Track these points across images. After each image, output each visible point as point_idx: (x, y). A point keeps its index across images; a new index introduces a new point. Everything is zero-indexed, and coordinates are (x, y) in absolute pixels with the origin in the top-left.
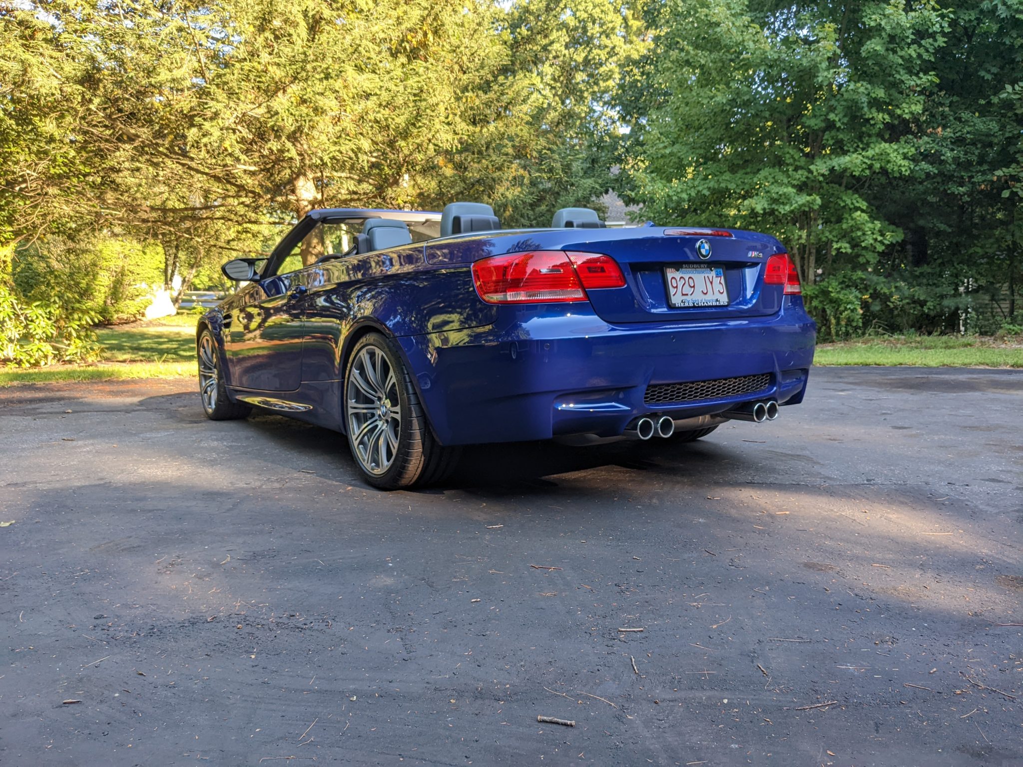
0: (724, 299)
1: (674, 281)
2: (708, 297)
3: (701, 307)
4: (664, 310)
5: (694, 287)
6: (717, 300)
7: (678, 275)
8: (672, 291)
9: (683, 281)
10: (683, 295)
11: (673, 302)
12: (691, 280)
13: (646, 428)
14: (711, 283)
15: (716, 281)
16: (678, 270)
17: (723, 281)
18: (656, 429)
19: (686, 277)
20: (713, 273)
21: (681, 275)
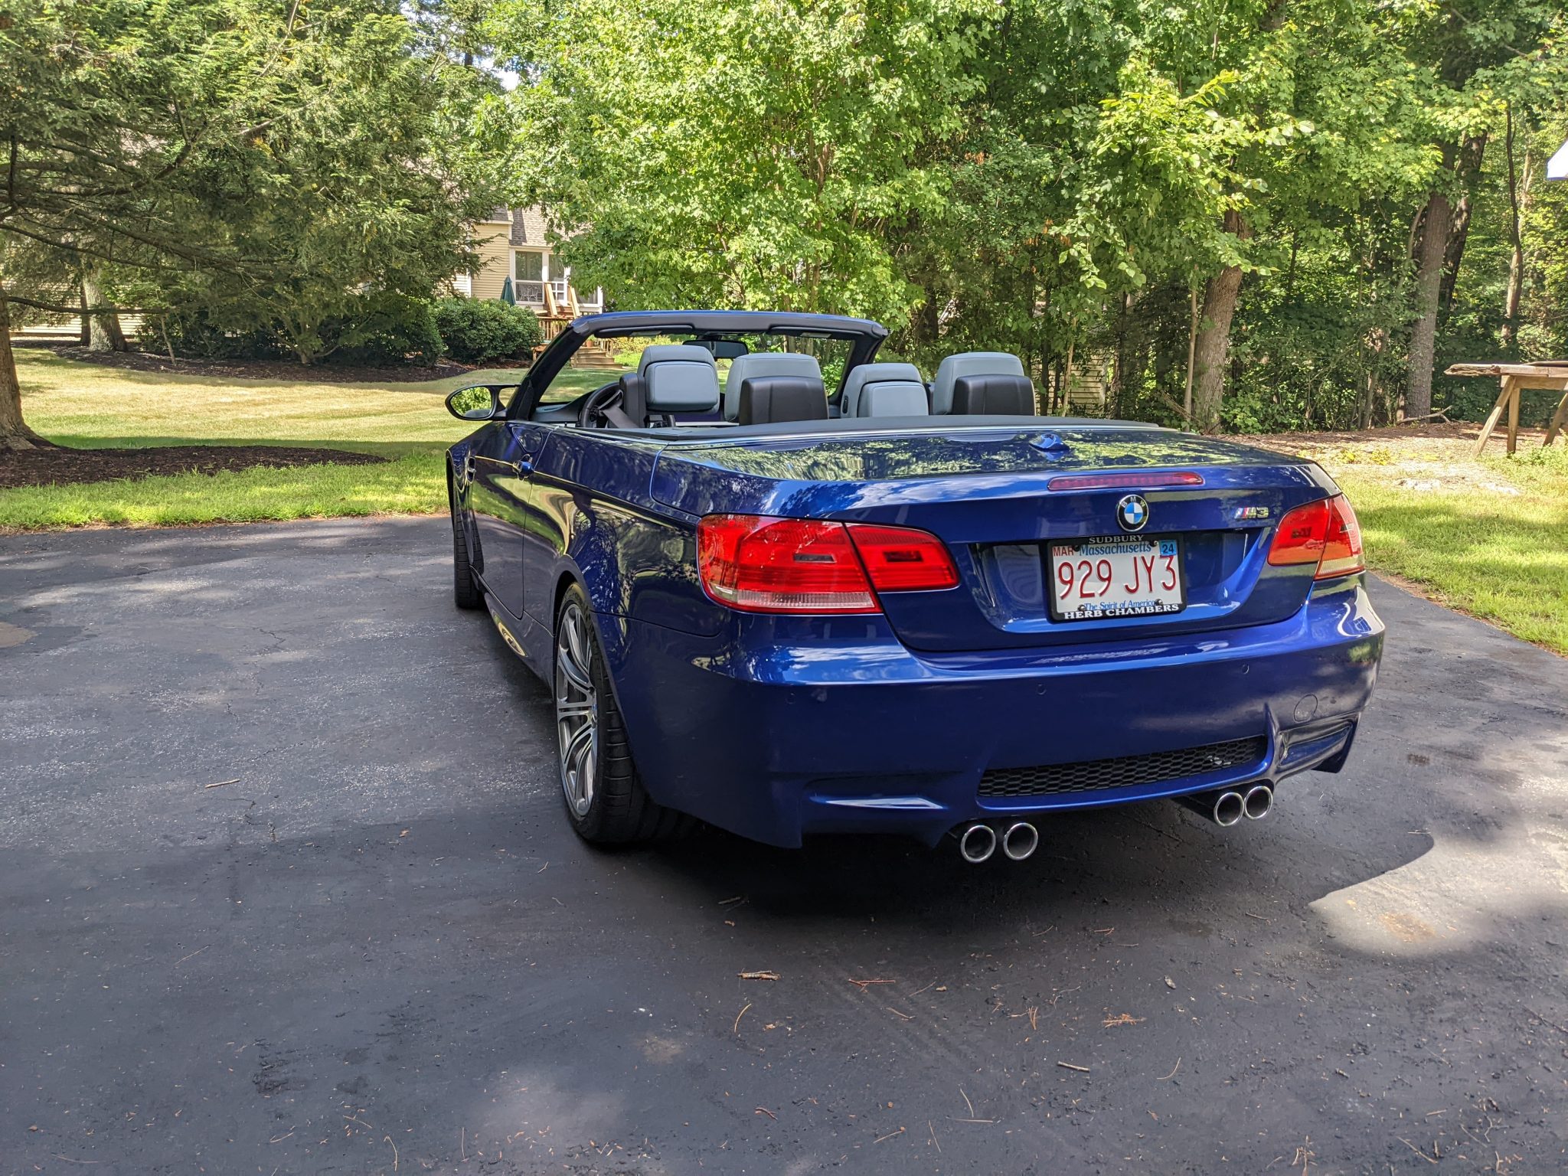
0: (1173, 599)
1: (1065, 570)
2: (1136, 598)
3: (1121, 616)
4: (1038, 625)
5: (1109, 579)
6: (1157, 603)
7: (1075, 558)
8: (1060, 589)
9: (1085, 569)
10: (1083, 596)
11: (1059, 611)
12: (1103, 567)
13: (979, 841)
14: (1149, 570)
15: (1159, 565)
16: (1077, 550)
17: (1175, 565)
18: (999, 845)
19: (1093, 561)
20: (1156, 551)
21: (1085, 558)
